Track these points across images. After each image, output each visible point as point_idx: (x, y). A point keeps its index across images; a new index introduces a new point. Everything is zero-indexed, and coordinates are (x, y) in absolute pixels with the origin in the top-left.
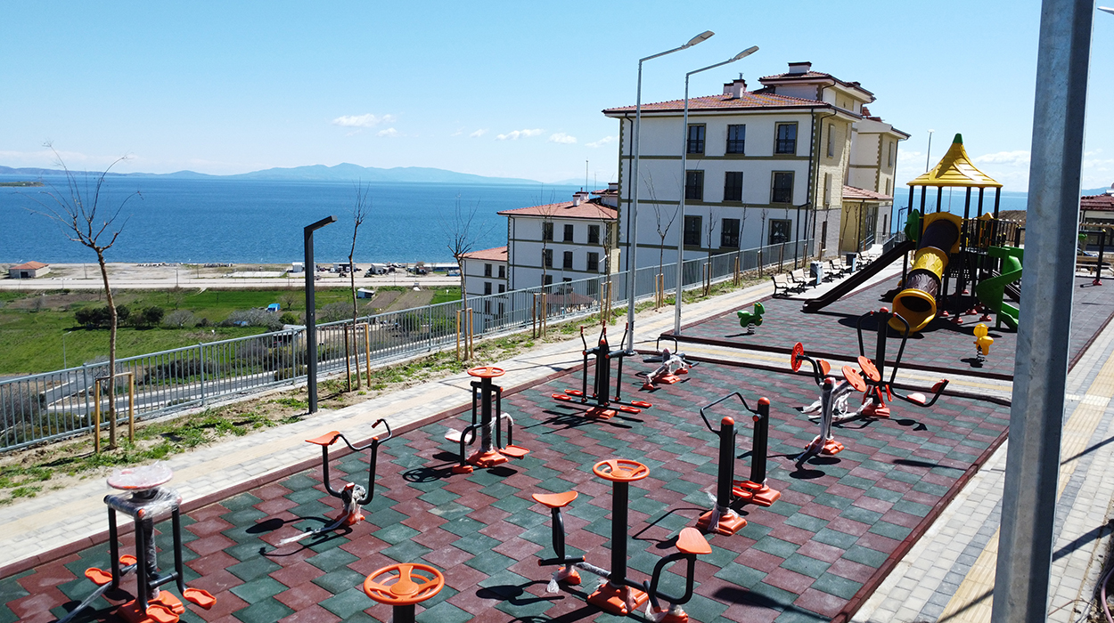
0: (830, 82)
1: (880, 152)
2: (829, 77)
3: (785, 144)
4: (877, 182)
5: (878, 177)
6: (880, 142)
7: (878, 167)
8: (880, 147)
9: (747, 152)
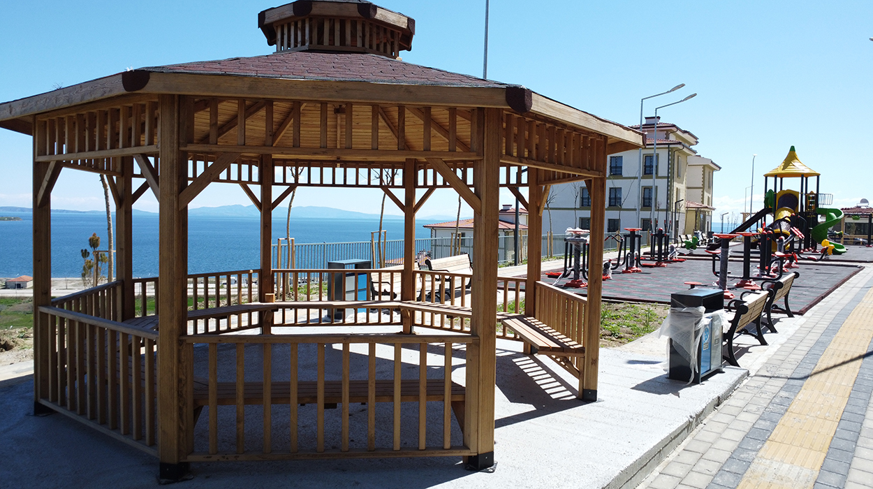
0: (674, 129)
1: (703, 178)
2: (674, 126)
3: (649, 169)
4: (703, 198)
5: (703, 195)
6: (704, 171)
7: (703, 188)
8: (704, 175)
9: (624, 174)
